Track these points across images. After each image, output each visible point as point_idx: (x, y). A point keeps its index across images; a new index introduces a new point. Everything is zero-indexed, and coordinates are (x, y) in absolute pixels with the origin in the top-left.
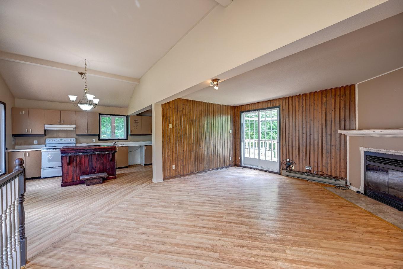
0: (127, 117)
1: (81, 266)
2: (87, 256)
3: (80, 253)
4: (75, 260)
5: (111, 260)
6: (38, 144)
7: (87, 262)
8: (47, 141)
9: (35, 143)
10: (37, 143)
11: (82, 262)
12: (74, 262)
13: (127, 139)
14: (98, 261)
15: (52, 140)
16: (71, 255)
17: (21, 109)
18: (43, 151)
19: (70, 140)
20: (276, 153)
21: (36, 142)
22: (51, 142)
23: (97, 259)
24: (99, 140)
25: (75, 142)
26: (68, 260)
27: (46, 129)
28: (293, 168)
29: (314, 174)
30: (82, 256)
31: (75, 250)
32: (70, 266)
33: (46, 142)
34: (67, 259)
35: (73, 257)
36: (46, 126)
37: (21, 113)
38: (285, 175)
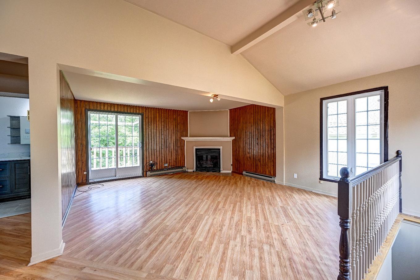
1: (303, 253)
2: (293, 254)
3: (294, 261)
4: (303, 261)
5: (287, 238)
7: (298, 251)
11: (300, 255)
12: (304, 260)
14: (293, 245)
16: (300, 268)
20: (138, 158)
23: (291, 246)
26: (305, 266)
28: (155, 168)
29: (170, 168)
30: (296, 258)
31: (294, 268)
32: (309, 261)
34: (306, 268)
35: (301, 265)
38: (150, 176)
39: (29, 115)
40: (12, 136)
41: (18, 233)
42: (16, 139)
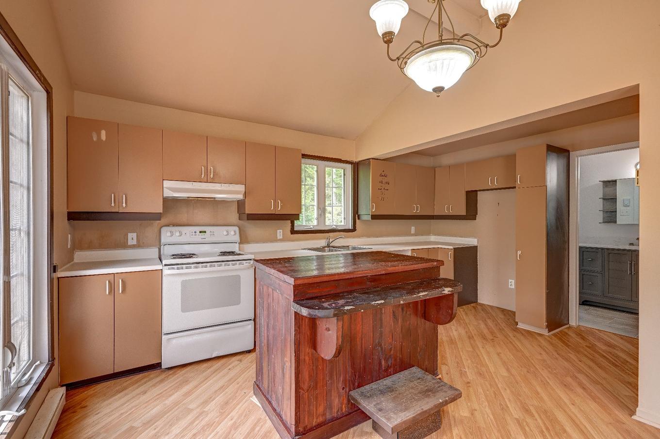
0: (356, 167)
6: (139, 245)
8: (167, 235)
9: (130, 242)
10: (135, 242)
13: (354, 230)
15: (178, 234)
17: (96, 125)
18: (166, 271)
19: (225, 233)
21: (132, 238)
22: (176, 238)
24: (293, 232)
25: (237, 238)
27: (168, 193)
33: (163, 241)
36: (167, 184)
37: (95, 139)
39: (638, 177)
40: (605, 212)
41: (615, 360)
42: (610, 217)
